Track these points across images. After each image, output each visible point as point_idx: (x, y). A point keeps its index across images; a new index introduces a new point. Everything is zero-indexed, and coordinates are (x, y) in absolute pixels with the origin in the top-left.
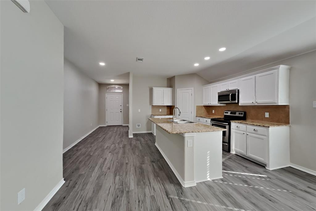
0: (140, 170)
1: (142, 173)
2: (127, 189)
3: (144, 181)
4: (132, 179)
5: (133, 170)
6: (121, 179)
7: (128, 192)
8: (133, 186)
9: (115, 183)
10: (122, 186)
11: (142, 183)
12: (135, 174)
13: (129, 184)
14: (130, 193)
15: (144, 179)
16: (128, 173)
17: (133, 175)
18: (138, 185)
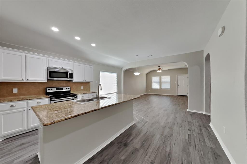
0: (145, 144)
1: (146, 140)
2: (162, 136)
3: (149, 134)
4: (156, 140)
5: (151, 149)
6: (165, 146)
7: (162, 135)
8: (158, 136)
9: (171, 146)
10: (165, 140)
11: (151, 135)
12: (152, 143)
13: (160, 138)
14: (161, 134)
15: (148, 135)
16: (157, 148)
17: (153, 143)
18: (154, 135)
